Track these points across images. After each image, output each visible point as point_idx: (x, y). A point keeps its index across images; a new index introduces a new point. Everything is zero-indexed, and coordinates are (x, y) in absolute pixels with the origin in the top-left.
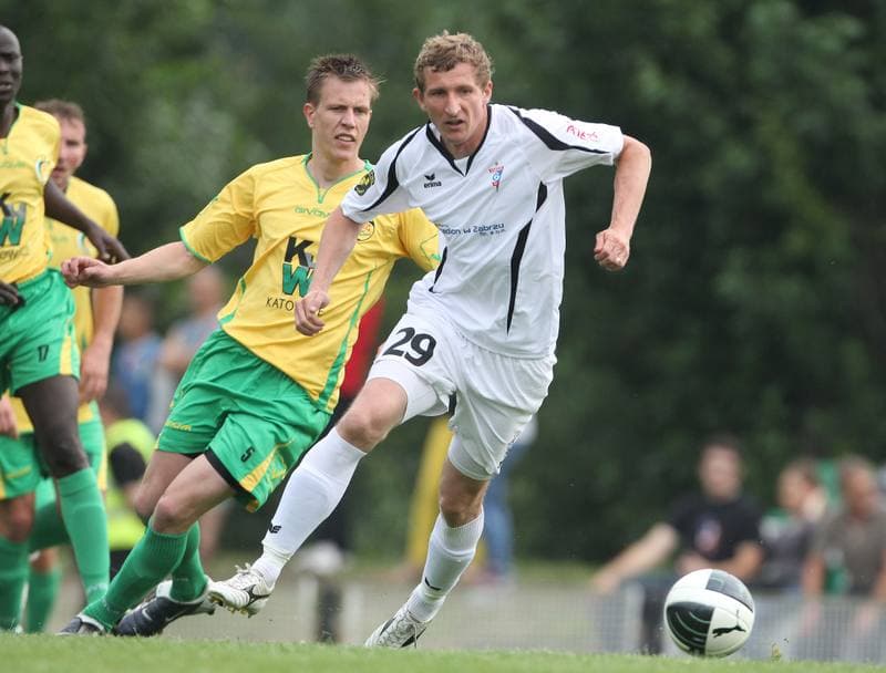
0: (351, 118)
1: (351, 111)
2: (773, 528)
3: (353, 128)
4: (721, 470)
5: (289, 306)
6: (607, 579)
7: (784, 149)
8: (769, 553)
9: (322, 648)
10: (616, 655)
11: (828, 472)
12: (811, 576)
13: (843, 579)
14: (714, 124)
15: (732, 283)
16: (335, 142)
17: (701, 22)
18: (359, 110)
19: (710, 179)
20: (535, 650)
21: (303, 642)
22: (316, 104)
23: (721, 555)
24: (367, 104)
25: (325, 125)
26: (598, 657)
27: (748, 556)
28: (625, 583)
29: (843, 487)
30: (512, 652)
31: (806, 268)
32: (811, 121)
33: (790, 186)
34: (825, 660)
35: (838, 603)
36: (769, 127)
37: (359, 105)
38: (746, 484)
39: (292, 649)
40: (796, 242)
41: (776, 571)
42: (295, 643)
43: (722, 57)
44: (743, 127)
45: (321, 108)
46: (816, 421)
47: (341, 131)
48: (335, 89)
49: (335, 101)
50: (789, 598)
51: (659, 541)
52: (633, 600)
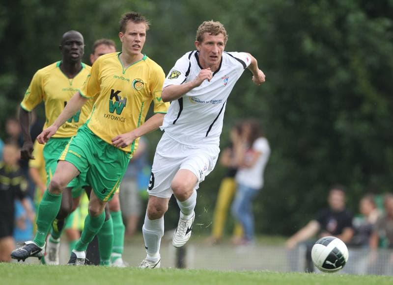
0: (139, 38)
1: (138, 35)
2: (358, 222)
3: (139, 42)
4: (337, 199)
5: (112, 117)
6: (292, 242)
7: (362, 71)
8: (356, 232)
9: (178, 270)
10: (295, 273)
11: (379, 200)
12: (373, 241)
13: (386, 242)
14: (334, 62)
15: (341, 125)
16: (132, 47)
17: (328, 20)
18: (142, 35)
19: (332, 83)
20: (263, 271)
21: (170, 268)
22: (124, 33)
23: (337, 233)
24: (145, 32)
25: (128, 41)
26: (288, 273)
27: (348, 233)
28: (299, 244)
29: (385, 206)
30: (254, 272)
31: (371, 118)
32: (373, 60)
33: (364, 86)
34: (379, 274)
35: (384, 252)
36: (355, 62)
37: (142, 32)
38: (347, 205)
39: (166, 271)
40: (366, 108)
41: (359, 239)
42: (167, 268)
43: (336, 35)
44: (345, 62)
45: (126, 35)
46: (374, 179)
47: (135, 43)
48: (132, 26)
49: (132, 31)
50: (365, 250)
51: (312, 228)
52: (302, 251)
